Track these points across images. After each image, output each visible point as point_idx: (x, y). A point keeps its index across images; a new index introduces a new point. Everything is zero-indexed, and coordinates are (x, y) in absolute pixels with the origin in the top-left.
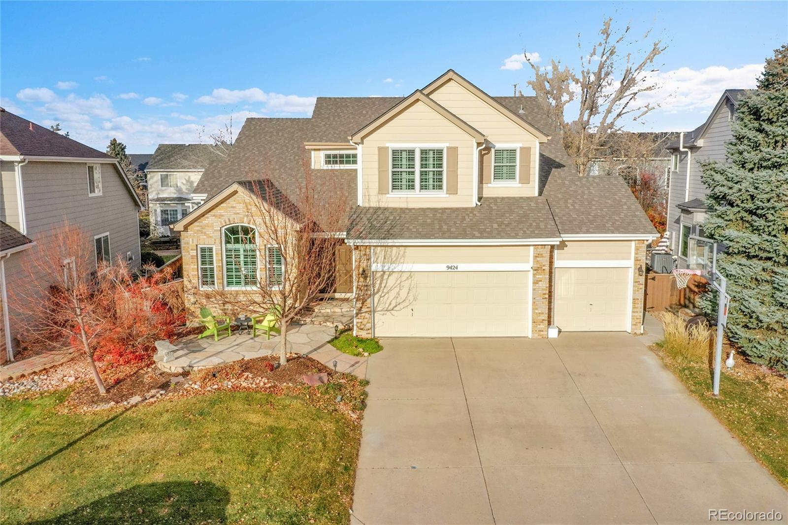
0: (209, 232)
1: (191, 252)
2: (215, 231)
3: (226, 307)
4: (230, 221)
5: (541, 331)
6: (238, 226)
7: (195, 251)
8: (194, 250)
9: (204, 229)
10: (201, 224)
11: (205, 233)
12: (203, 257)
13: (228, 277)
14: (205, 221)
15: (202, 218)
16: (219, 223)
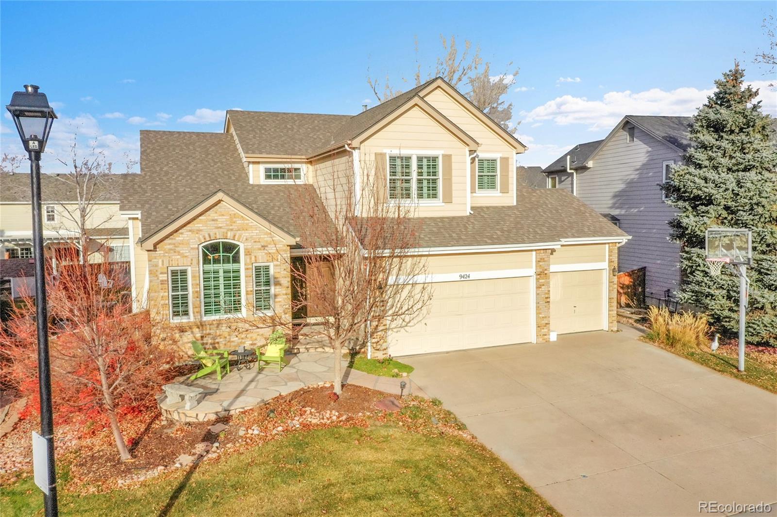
0: (184, 250)
1: (161, 275)
2: (192, 249)
3: (205, 342)
4: (210, 236)
5: (544, 335)
6: (220, 242)
7: (166, 275)
8: (165, 273)
9: (178, 247)
10: (173, 241)
11: (179, 252)
12: (174, 281)
13: (207, 304)
14: (178, 238)
15: (175, 234)
16: (197, 239)
